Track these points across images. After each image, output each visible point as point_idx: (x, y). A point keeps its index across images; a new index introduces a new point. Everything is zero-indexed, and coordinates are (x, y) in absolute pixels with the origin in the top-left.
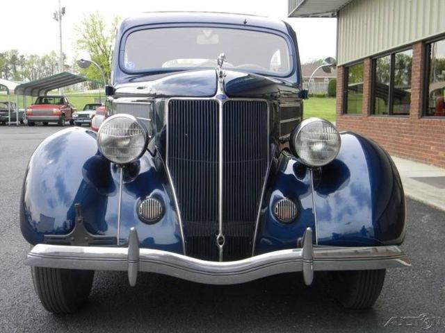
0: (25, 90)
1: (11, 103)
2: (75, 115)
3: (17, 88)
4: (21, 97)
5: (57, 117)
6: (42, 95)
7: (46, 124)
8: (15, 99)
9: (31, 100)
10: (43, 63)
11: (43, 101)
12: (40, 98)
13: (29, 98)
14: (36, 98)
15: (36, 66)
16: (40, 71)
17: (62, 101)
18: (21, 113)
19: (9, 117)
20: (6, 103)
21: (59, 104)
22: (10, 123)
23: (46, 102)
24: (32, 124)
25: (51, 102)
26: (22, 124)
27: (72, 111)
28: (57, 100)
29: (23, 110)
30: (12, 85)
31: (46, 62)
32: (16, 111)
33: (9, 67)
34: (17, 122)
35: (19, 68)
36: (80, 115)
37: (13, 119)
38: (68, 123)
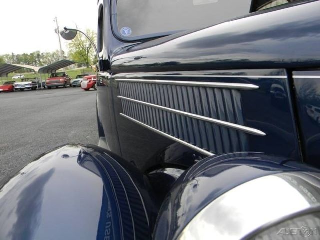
0: (44, 71)
1: (38, 78)
2: (72, 82)
3: (40, 70)
4: (43, 75)
5: (63, 84)
6: (54, 73)
7: (57, 87)
8: (39, 76)
9: (48, 76)
10: (53, 57)
11: (54, 76)
12: (53, 75)
13: (47, 75)
14: (50, 75)
15: (50, 58)
16: (52, 61)
17: (64, 75)
18: (44, 83)
19: (37, 86)
20: (35, 79)
21: (63, 77)
22: (38, 88)
23: (56, 76)
24: (50, 88)
25: (59, 76)
26: (45, 89)
27: (70, 80)
28: (62, 75)
29: (44, 81)
30: (37, 69)
31: (55, 56)
32: (41, 82)
33: (37, 60)
34: (42, 88)
35: (42, 60)
36: (75, 82)
37: (40, 87)
38: (69, 86)
